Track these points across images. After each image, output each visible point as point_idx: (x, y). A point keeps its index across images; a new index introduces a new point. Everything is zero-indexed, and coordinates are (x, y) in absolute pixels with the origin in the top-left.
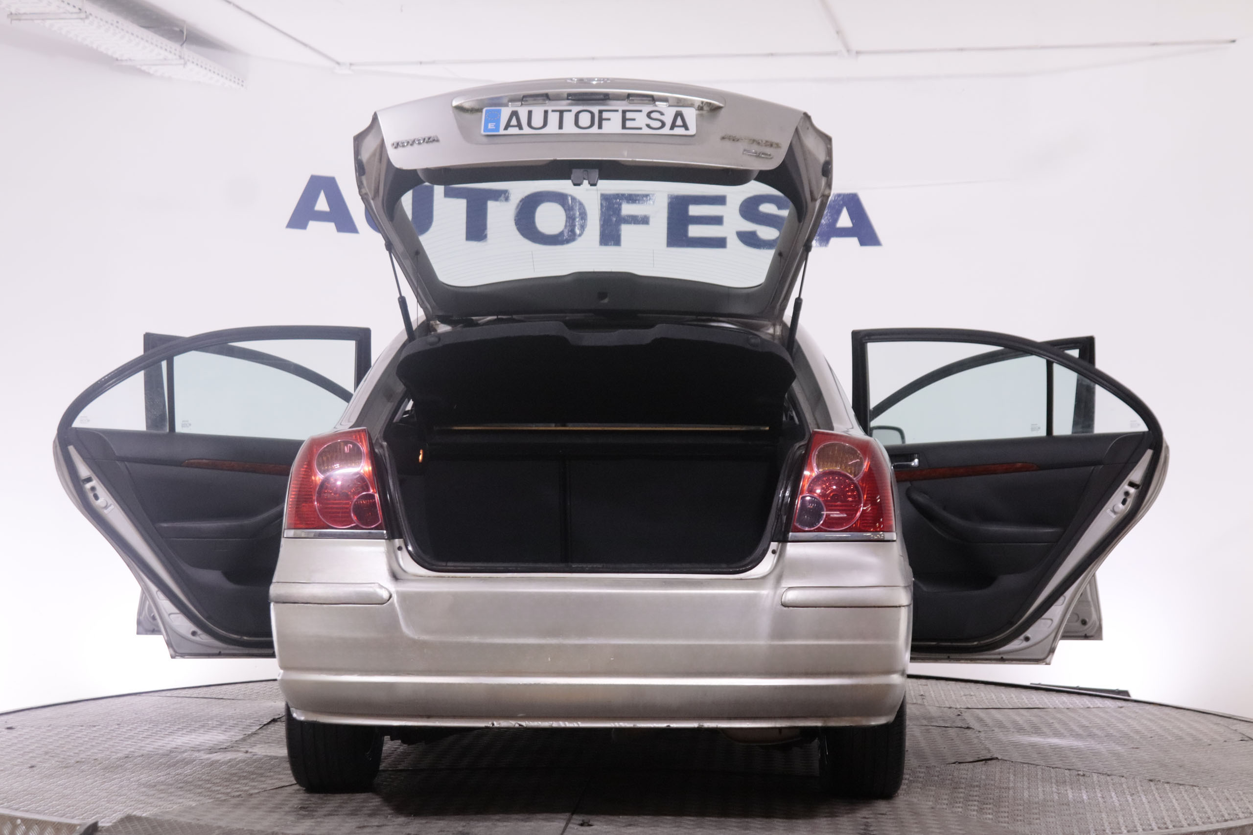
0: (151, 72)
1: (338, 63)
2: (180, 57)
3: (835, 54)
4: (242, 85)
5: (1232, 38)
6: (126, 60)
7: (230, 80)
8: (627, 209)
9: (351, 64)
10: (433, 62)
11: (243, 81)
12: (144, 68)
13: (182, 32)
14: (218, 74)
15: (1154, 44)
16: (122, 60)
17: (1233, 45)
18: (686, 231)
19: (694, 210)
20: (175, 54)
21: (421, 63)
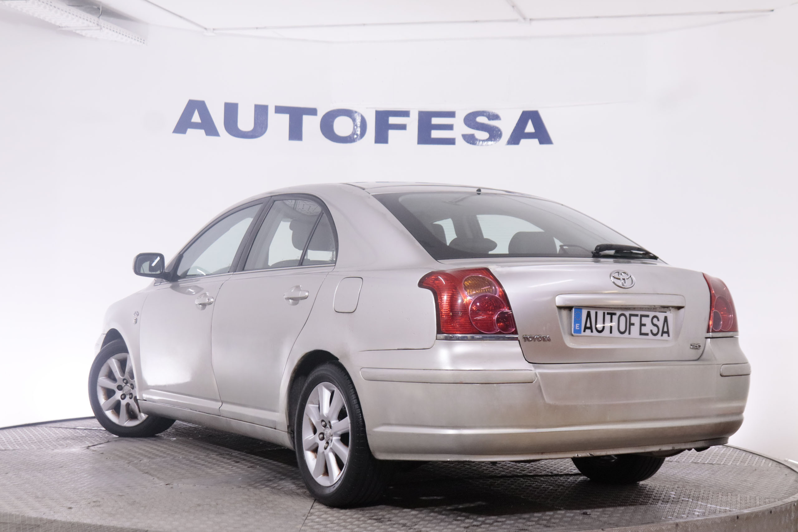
0: (84, 34)
1: (206, 29)
2: (98, 24)
3: (516, 20)
4: (144, 43)
5: (772, 9)
6: (65, 27)
7: (135, 39)
8: (393, 120)
9: (214, 29)
10: (265, 28)
11: (144, 40)
12: (78, 32)
13: (99, 9)
14: (126, 36)
15: (721, 13)
16: (62, 27)
17: (772, 13)
18: (430, 134)
19: (435, 121)
20: (94, 23)
21: (257, 28)
